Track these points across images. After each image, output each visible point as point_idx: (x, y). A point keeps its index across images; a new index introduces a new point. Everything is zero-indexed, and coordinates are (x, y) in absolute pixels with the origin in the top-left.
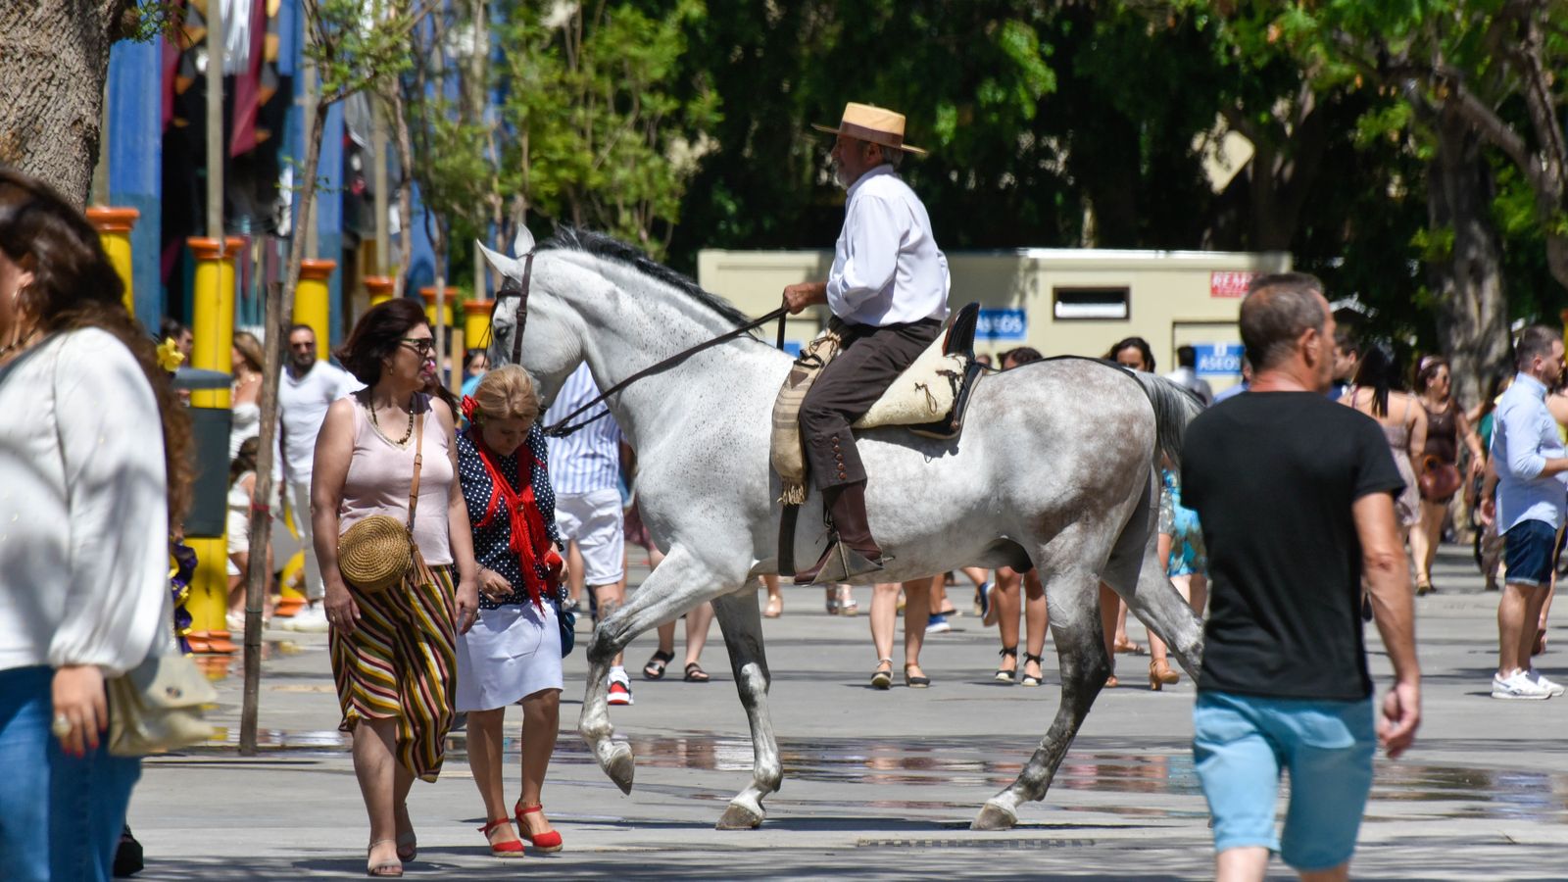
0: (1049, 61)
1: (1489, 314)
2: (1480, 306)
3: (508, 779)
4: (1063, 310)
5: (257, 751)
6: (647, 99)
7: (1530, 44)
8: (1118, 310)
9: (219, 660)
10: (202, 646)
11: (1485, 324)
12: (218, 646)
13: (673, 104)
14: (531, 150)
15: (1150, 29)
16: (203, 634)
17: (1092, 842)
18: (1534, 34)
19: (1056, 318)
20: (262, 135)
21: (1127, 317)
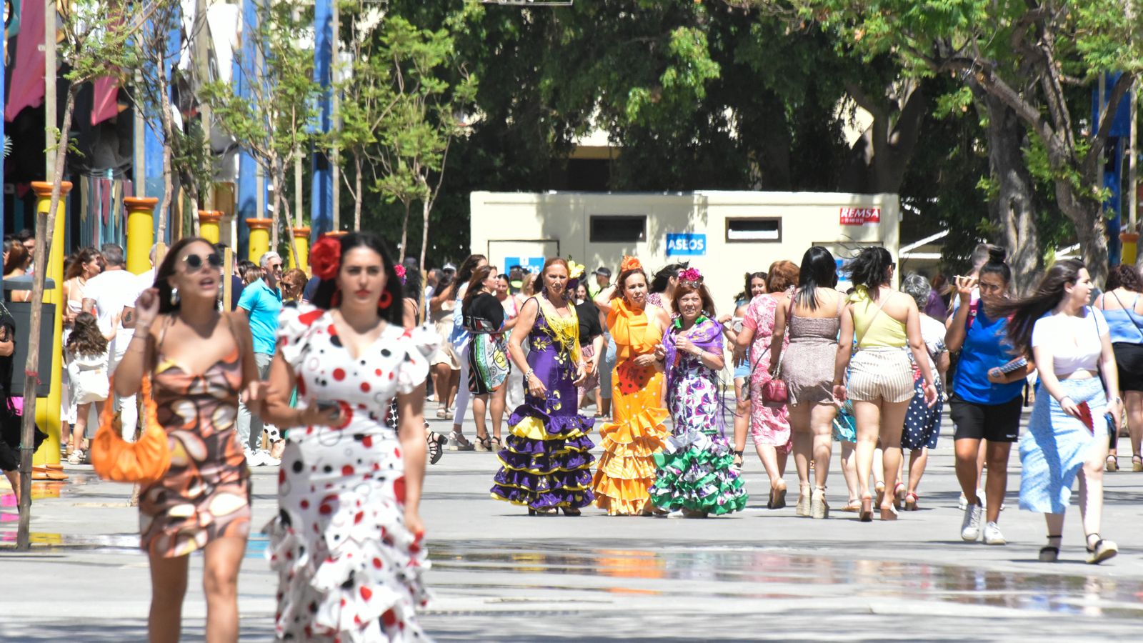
0: (714, 55)
1: (1024, 237)
2: (1017, 232)
3: (194, 568)
4: (734, 234)
5: (29, 547)
6: (424, 81)
7: (1044, 44)
8: (773, 234)
9: (54, 485)
10: (42, 475)
11: (1021, 245)
12: (53, 475)
13: (445, 85)
14: (297, 119)
15: (788, 31)
16: (43, 466)
17: (577, 612)
18: (1047, 36)
19: (728, 240)
20: (122, 107)
21: (779, 240)
